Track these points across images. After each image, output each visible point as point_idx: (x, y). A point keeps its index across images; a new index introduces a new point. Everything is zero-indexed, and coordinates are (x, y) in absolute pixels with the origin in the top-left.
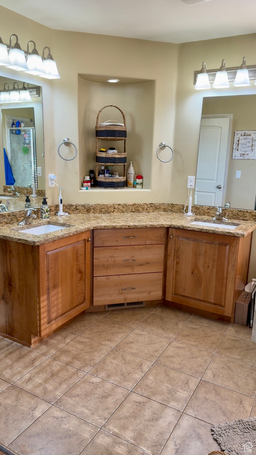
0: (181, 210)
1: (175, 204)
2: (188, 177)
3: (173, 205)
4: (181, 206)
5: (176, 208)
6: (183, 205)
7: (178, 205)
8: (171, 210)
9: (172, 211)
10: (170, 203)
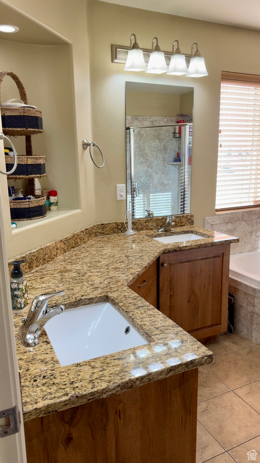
0: (115, 229)
1: (106, 223)
2: (117, 185)
3: (103, 226)
4: (114, 224)
5: (108, 228)
6: (116, 223)
7: (110, 223)
8: (101, 232)
9: (103, 233)
10: (98, 224)
